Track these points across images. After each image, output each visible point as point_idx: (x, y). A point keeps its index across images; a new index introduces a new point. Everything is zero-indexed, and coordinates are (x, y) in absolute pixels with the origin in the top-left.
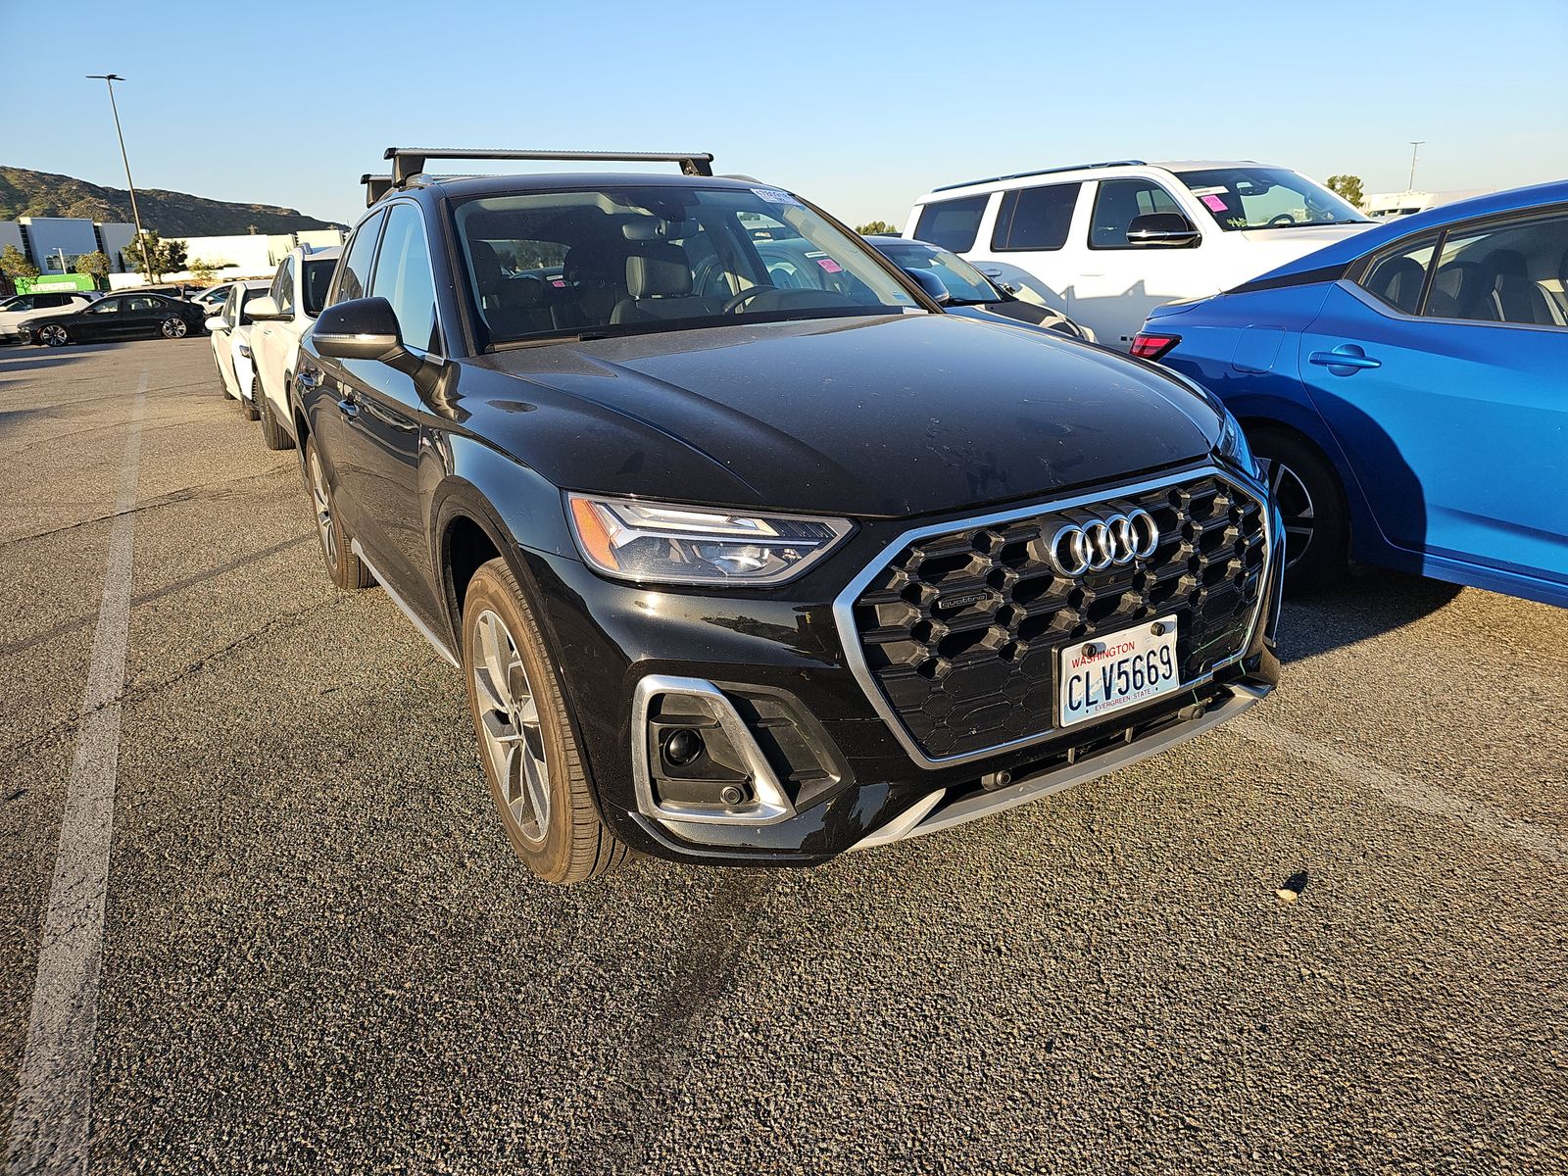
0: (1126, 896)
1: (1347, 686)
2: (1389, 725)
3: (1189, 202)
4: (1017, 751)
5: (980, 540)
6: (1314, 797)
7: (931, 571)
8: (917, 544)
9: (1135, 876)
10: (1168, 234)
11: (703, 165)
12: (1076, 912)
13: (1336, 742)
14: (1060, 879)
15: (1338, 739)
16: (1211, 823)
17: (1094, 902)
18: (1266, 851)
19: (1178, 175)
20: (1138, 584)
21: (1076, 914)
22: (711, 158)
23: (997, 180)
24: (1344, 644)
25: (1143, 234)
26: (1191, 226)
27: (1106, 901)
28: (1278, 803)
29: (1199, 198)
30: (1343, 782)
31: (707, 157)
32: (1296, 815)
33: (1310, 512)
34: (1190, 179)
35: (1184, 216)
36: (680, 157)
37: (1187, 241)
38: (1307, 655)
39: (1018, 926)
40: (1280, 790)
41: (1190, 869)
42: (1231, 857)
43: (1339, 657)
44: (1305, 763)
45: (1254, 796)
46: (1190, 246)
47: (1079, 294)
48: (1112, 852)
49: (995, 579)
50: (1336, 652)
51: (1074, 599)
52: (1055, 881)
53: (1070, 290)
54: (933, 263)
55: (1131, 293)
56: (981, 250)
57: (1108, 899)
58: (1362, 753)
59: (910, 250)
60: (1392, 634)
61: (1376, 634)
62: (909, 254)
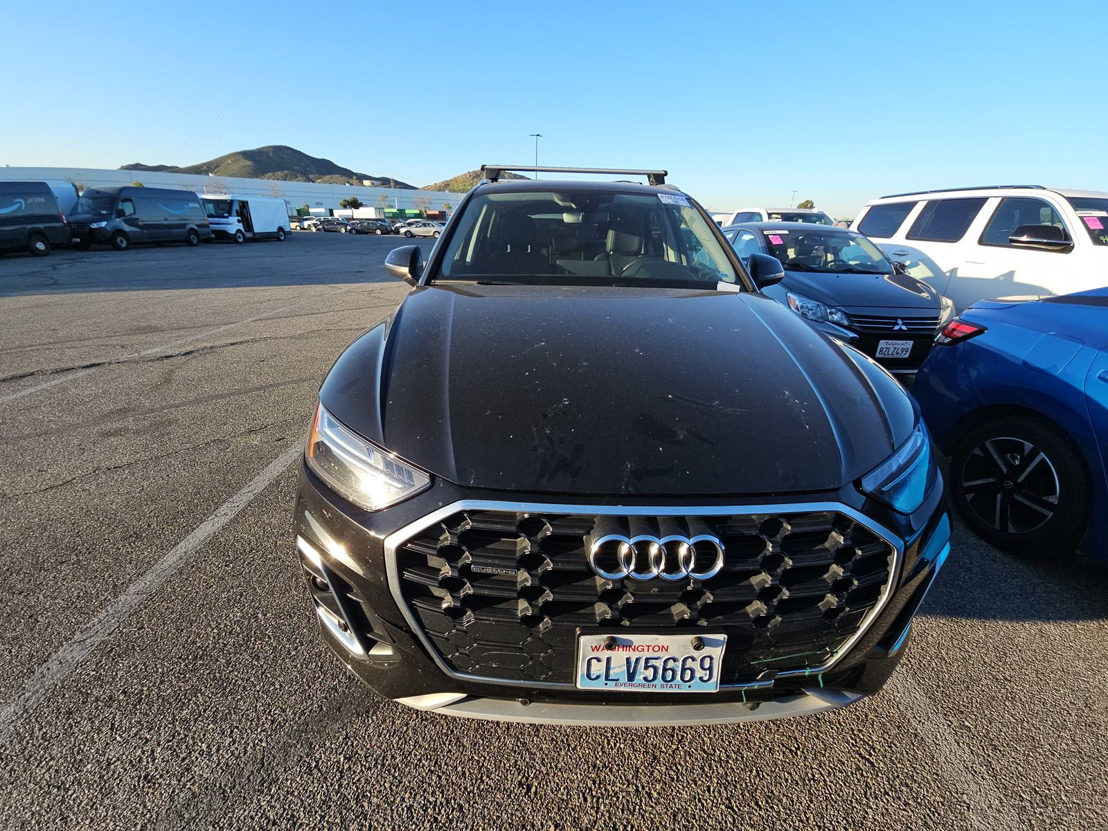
0: (655, 795)
1: (1014, 666)
2: (1029, 730)
3: (1072, 220)
4: (536, 689)
5: (531, 525)
6: (897, 782)
7: (474, 540)
8: (472, 513)
9: (678, 777)
10: (1045, 241)
11: (659, 178)
12: (609, 787)
13: (963, 726)
14: (622, 746)
15: (967, 724)
16: (781, 757)
17: (628, 786)
18: (808, 819)
19: (1068, 199)
20: (689, 598)
21: (606, 790)
22: (666, 174)
23: (926, 193)
24: (1040, 619)
25: (1024, 238)
26: (1067, 237)
27: (637, 790)
28: (858, 769)
29: (1081, 218)
30: (938, 777)
31: (664, 172)
32: (866, 793)
33: (1053, 500)
34: (1078, 203)
35: (1064, 229)
36: (648, 172)
37: (1061, 248)
38: (994, 617)
39: (559, 774)
40: (870, 755)
41: (727, 799)
42: (772, 808)
43: (1026, 632)
44: (916, 735)
45: (841, 750)
46: (1062, 251)
47: (960, 274)
48: (680, 741)
49: (529, 562)
50: (1026, 625)
51: (610, 597)
52: (618, 745)
53: (954, 271)
54: (852, 243)
55: (1001, 278)
56: (899, 238)
57: (640, 789)
58: (980, 752)
59: (836, 235)
60: (1093, 625)
61: (1077, 619)
62: (834, 237)
